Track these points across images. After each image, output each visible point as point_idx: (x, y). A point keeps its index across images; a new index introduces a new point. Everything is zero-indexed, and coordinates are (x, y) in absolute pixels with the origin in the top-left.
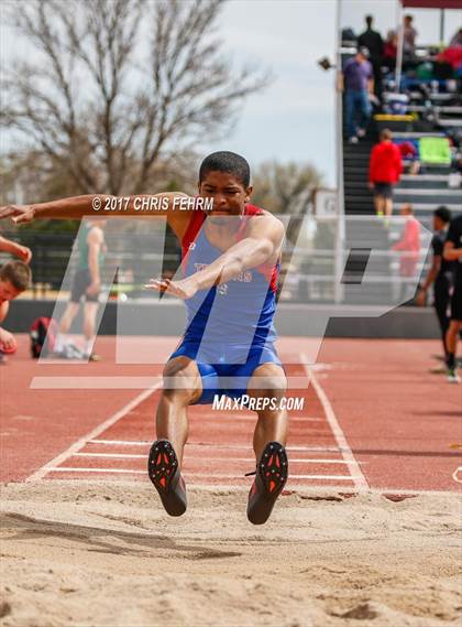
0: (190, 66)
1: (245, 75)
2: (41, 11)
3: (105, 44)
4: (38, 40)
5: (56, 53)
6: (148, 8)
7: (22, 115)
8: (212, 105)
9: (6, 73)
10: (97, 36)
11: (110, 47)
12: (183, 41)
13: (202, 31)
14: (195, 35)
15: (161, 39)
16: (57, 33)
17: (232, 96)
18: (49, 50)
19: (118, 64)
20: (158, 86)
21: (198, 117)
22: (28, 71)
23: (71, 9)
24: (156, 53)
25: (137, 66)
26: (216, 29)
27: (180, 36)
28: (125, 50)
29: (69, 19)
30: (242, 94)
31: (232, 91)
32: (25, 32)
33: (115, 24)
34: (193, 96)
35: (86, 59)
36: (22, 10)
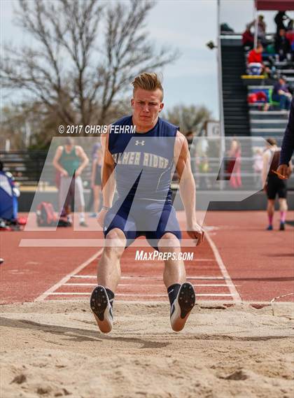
0: (129, 48)
1: (162, 53)
2: (39, 17)
3: (78, 36)
4: (37, 35)
5: (48, 43)
6: (103, 14)
7: (28, 80)
9: (19, 55)
10: (73, 32)
11: (81, 38)
12: (125, 34)
13: (136, 27)
14: (132, 30)
15: (112, 33)
16: (49, 30)
18: (44, 41)
19: (86, 48)
20: (110, 61)
22: (32, 54)
23: (57, 16)
24: (109, 41)
25: (98, 49)
26: (144, 26)
27: (123, 31)
28: (90, 40)
29: (56, 22)
30: (161, 65)
31: (155, 63)
32: (29, 30)
33: (83, 24)
34: (132, 66)
35: (67, 46)
36: (27, 17)
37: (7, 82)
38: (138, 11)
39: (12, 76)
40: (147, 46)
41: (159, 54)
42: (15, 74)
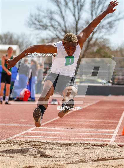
1: (119, 14)
3: (75, 4)
5: (60, 7)
7: (50, 26)
8: (109, 23)
10: (73, 2)
11: (77, 5)
12: (100, 3)
14: (104, 1)
15: (93, 2)
17: (115, 21)
18: (58, 6)
19: (80, 10)
20: (92, 17)
21: (105, 27)
22: (51, 13)
24: (92, 7)
25: (86, 11)
28: (82, 6)
30: (118, 20)
31: (115, 19)
35: (70, 9)
37: (39, 27)
39: (41, 24)
42: (43, 23)
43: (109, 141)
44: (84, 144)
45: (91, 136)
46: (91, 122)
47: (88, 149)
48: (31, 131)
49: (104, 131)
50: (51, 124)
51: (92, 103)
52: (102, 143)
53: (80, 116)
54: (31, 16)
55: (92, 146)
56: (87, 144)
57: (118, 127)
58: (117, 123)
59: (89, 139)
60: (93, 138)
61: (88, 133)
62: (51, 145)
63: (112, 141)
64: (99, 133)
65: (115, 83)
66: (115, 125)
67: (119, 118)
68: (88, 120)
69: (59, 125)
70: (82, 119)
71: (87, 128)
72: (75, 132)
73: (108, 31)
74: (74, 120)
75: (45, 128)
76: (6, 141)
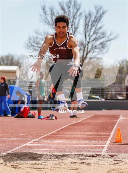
0: (94, 33)
1: (110, 35)
2: (52, 18)
4: (51, 26)
6: (82, 16)
8: (101, 44)
9: (42, 36)
11: (72, 27)
13: (98, 23)
14: (96, 24)
15: (86, 25)
17: (107, 41)
20: (86, 39)
21: (98, 47)
24: (85, 29)
25: (80, 33)
26: (102, 22)
27: (92, 25)
28: (76, 28)
30: (110, 40)
32: (48, 24)
33: (73, 21)
34: (96, 41)
36: (46, 18)
37: (37, 48)
38: (99, 14)
39: (39, 46)
40: (103, 31)
41: (109, 35)
43: (101, 152)
44: (77, 155)
45: (85, 148)
46: (85, 134)
47: (82, 159)
48: (29, 144)
49: (96, 143)
50: (48, 137)
51: (87, 117)
52: (94, 154)
53: (75, 129)
54: (30, 39)
55: (85, 157)
56: (81, 155)
57: (110, 139)
58: (109, 135)
59: (83, 150)
60: (86, 149)
61: (82, 144)
62: (47, 157)
63: (104, 151)
64: (92, 144)
65: (109, 98)
66: (107, 137)
67: (112, 130)
68: (82, 133)
69: (56, 138)
70: (77, 132)
71: (81, 140)
72: (70, 145)
73: (101, 51)
74: (69, 133)
75: (43, 141)
76: (6, 154)
